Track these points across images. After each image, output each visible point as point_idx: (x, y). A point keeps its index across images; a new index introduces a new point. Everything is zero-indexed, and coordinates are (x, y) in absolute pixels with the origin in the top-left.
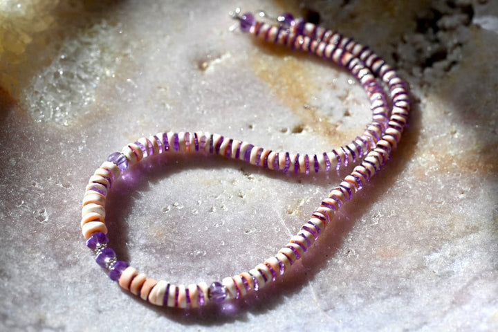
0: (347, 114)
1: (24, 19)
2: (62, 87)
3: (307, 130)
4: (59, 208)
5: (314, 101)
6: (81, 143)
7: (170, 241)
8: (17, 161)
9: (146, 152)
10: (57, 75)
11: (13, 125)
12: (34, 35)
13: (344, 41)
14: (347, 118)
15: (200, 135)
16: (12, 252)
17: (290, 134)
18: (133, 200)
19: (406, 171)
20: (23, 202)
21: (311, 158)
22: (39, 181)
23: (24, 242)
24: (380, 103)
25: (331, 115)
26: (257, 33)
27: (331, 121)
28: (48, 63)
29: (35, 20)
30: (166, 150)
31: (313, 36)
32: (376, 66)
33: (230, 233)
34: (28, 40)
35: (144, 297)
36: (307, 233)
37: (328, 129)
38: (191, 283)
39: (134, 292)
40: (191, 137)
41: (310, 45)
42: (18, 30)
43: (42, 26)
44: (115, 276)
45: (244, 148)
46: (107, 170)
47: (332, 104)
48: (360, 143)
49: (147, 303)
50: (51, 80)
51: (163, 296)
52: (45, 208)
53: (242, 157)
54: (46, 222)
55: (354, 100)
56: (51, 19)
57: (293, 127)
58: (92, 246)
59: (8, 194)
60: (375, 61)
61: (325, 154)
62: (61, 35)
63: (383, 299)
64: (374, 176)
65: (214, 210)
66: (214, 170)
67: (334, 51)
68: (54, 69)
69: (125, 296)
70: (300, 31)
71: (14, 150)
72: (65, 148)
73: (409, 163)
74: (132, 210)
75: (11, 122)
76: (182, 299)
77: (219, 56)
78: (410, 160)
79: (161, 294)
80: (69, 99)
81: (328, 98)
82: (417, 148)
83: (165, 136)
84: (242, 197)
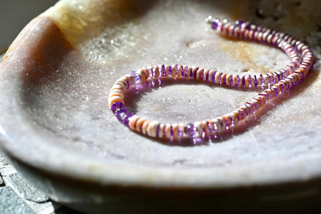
0: (275, 64)
1: (83, 14)
2: (103, 47)
3: (251, 71)
4: (96, 96)
5: (255, 59)
6: (112, 71)
7: (164, 113)
8: (72, 73)
9: (151, 73)
10: (100, 42)
11: (72, 58)
12: (89, 23)
13: (274, 32)
14: (276, 66)
15: (184, 66)
16: (64, 109)
17: (240, 72)
18: (142, 96)
19: (312, 86)
20: (74, 91)
21: (253, 77)
22: (85, 84)
23: (72, 107)
24: (295, 55)
25: (265, 65)
26: (222, 29)
27: (266, 67)
28: (96, 36)
29: (90, 16)
30: (163, 76)
31: (255, 30)
32: (293, 42)
33: (200, 110)
34: (84, 24)
35: (144, 132)
36: (248, 105)
37: (263, 70)
38: (174, 123)
39: (138, 130)
40: (179, 67)
41: (253, 35)
42: (79, 18)
43: (94, 19)
44: (126, 123)
45: (211, 72)
46: (127, 77)
47: (266, 60)
48: (283, 71)
49: (146, 136)
50: (97, 43)
51: (156, 129)
52: (87, 95)
53: (210, 79)
54: (87, 101)
55: (280, 59)
56: (99, 17)
57: (242, 70)
58: (113, 110)
59: (65, 86)
60: (292, 40)
61: (261, 75)
62: (105, 26)
63: (297, 136)
64: (292, 87)
65: (192, 101)
66: (193, 85)
67: (267, 36)
68: (99, 39)
69: (132, 133)
70: (248, 28)
71: (71, 69)
72: (102, 72)
73: (313, 83)
74: (140, 99)
75: (71, 56)
76: (168, 130)
77: (199, 40)
78: (314, 82)
79: (155, 127)
80: (107, 53)
81: (264, 58)
82: (319, 77)
83: (163, 66)
84: (209, 97)
